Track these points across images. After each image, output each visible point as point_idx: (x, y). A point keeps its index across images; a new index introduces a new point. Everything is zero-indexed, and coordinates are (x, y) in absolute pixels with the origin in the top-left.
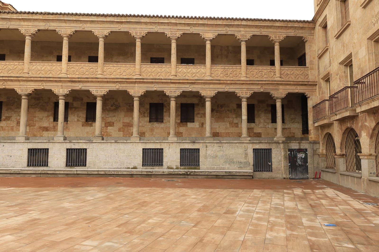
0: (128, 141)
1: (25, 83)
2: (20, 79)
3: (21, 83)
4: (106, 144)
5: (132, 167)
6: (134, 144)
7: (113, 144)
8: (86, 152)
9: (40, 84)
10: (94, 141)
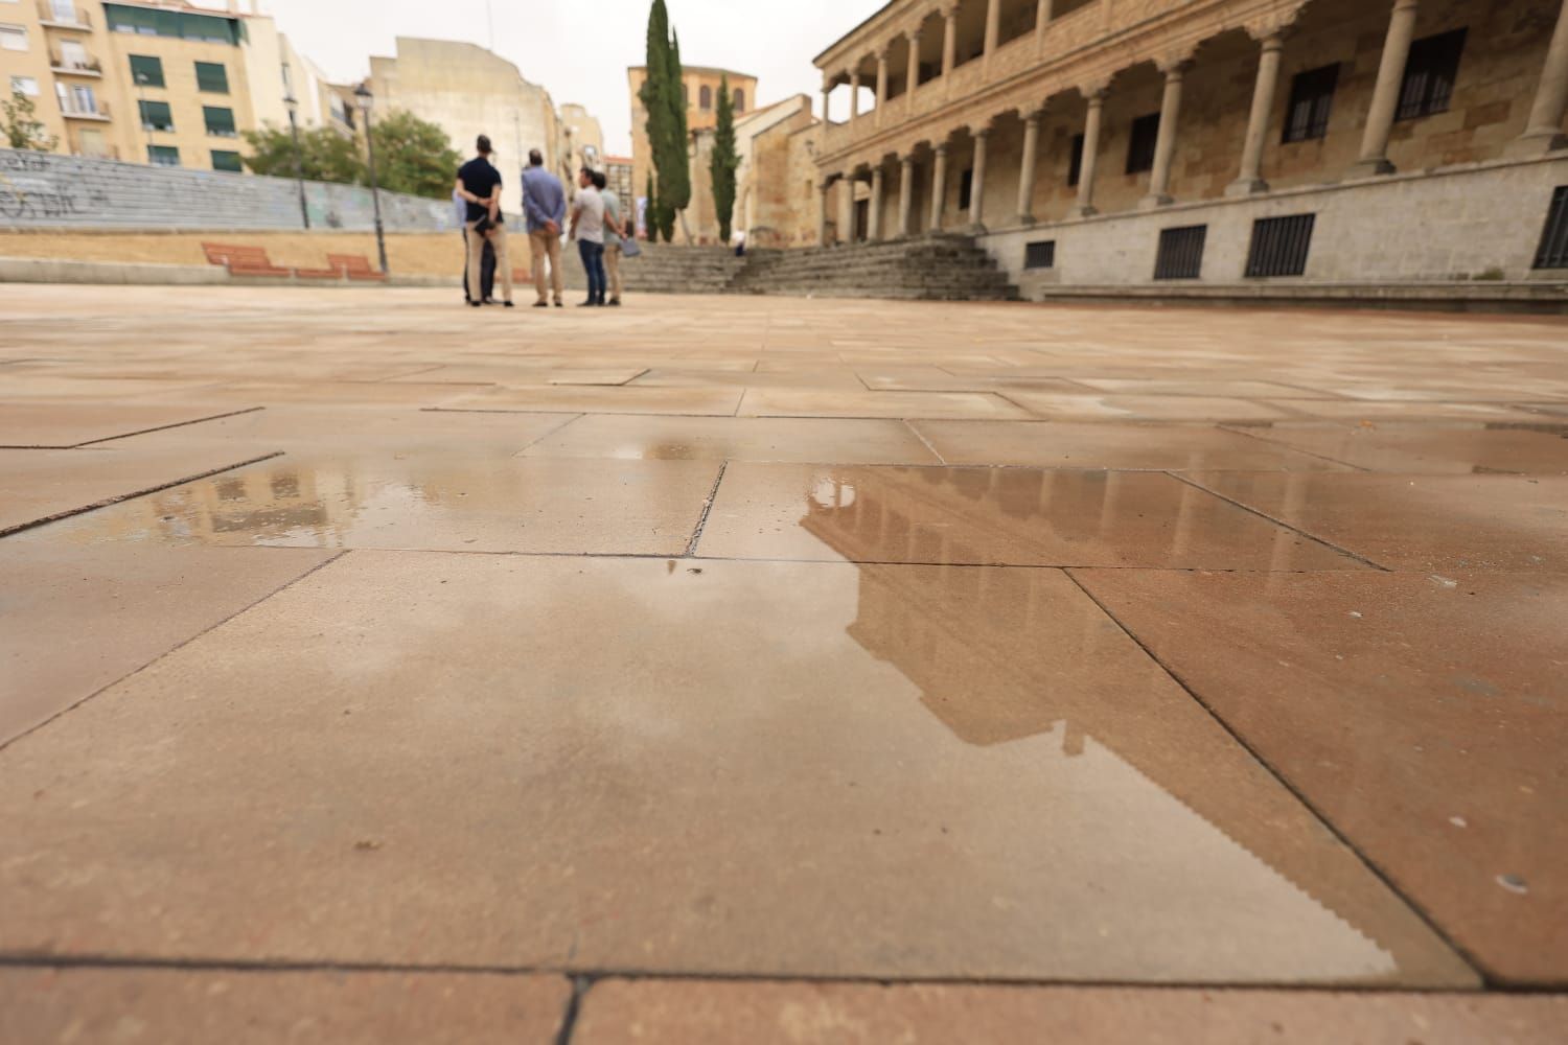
0: (1485, 164)
1: (1179, 31)
2: (1165, 21)
3: (1170, 35)
4: (1389, 188)
5: (1481, 271)
6: (1517, 172)
7: (1415, 186)
8: (1311, 226)
9: (1213, 18)
10: (1346, 182)
